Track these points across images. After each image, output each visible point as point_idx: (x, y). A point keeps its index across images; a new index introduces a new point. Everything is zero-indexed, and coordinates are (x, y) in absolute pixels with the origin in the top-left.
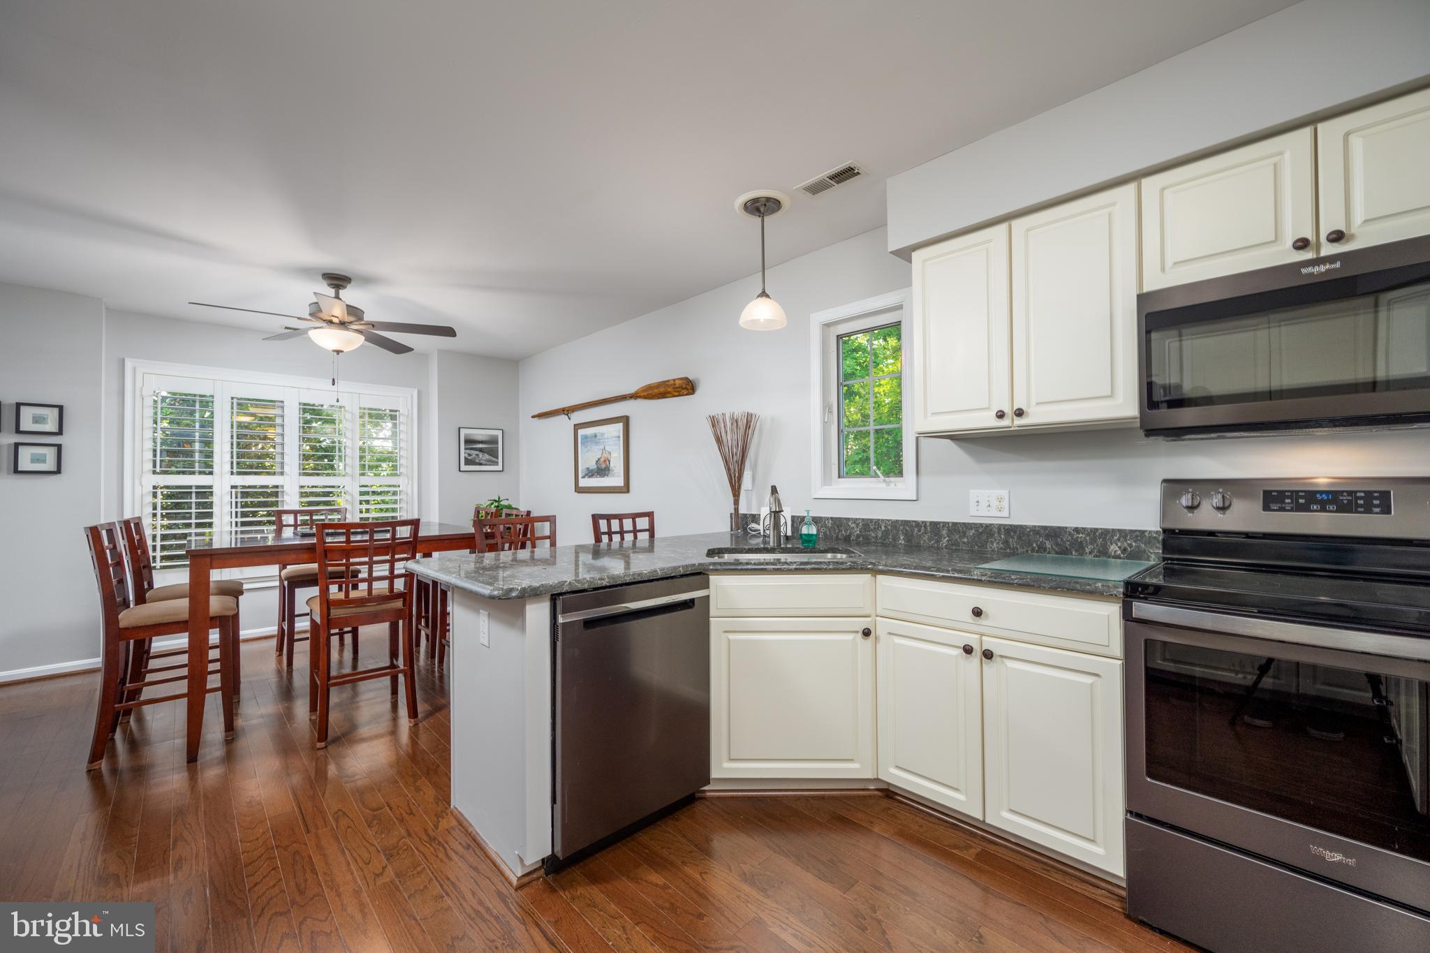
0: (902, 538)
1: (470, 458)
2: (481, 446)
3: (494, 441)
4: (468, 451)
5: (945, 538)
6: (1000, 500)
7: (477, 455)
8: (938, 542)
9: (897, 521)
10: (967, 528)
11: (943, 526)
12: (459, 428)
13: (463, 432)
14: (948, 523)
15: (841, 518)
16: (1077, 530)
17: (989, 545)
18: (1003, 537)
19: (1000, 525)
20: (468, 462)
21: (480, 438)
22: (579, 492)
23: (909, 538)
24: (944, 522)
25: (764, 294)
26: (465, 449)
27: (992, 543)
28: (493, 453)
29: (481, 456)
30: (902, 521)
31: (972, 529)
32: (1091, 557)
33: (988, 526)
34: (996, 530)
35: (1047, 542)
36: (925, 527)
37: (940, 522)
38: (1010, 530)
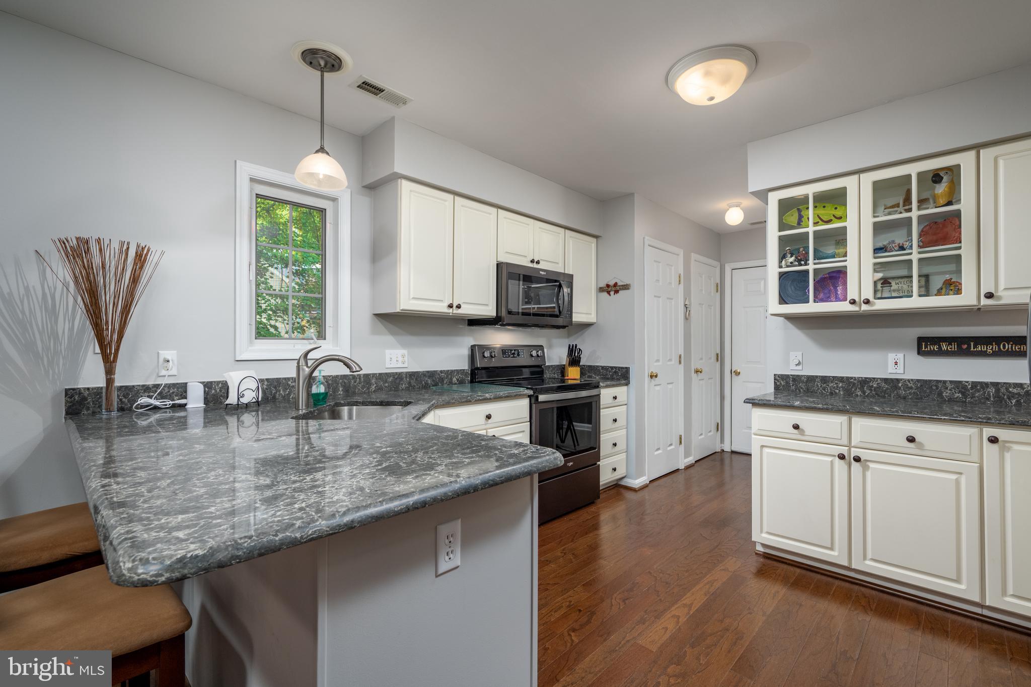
0: (341, 389)
5: (373, 385)
6: (403, 356)
8: (368, 388)
9: (337, 376)
10: (388, 376)
11: (373, 377)
14: (376, 374)
15: (280, 378)
16: (441, 372)
17: (400, 386)
18: (408, 379)
19: (407, 372)
23: (347, 390)
24: (373, 374)
25: (322, 150)
27: (402, 384)
30: (341, 376)
31: (391, 377)
32: (446, 385)
33: (400, 374)
34: (404, 376)
35: (429, 380)
36: (360, 379)
37: (371, 374)
38: (412, 375)
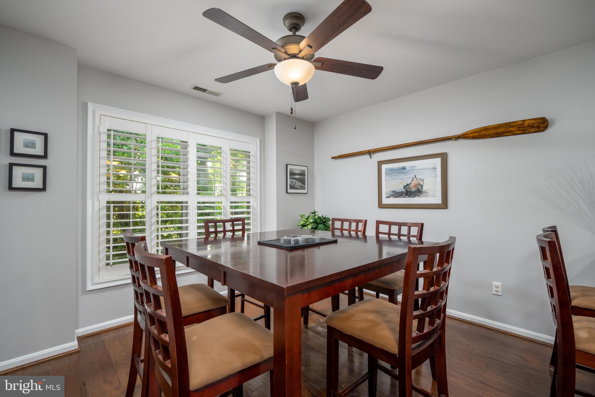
1: (292, 184)
2: (297, 177)
3: (302, 174)
4: (291, 180)
7: (296, 182)
12: (287, 165)
13: (289, 167)
20: (292, 187)
21: (297, 172)
22: (380, 208)
26: (290, 178)
28: (302, 181)
29: (297, 183)
